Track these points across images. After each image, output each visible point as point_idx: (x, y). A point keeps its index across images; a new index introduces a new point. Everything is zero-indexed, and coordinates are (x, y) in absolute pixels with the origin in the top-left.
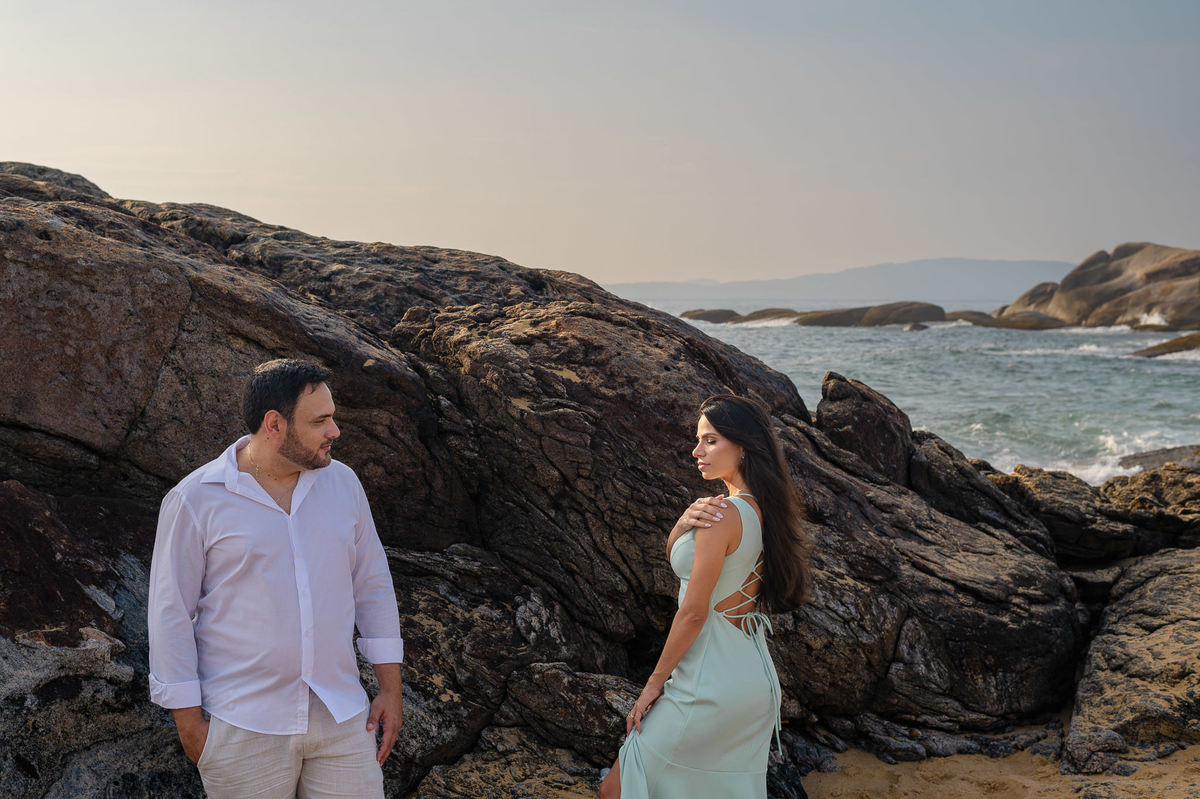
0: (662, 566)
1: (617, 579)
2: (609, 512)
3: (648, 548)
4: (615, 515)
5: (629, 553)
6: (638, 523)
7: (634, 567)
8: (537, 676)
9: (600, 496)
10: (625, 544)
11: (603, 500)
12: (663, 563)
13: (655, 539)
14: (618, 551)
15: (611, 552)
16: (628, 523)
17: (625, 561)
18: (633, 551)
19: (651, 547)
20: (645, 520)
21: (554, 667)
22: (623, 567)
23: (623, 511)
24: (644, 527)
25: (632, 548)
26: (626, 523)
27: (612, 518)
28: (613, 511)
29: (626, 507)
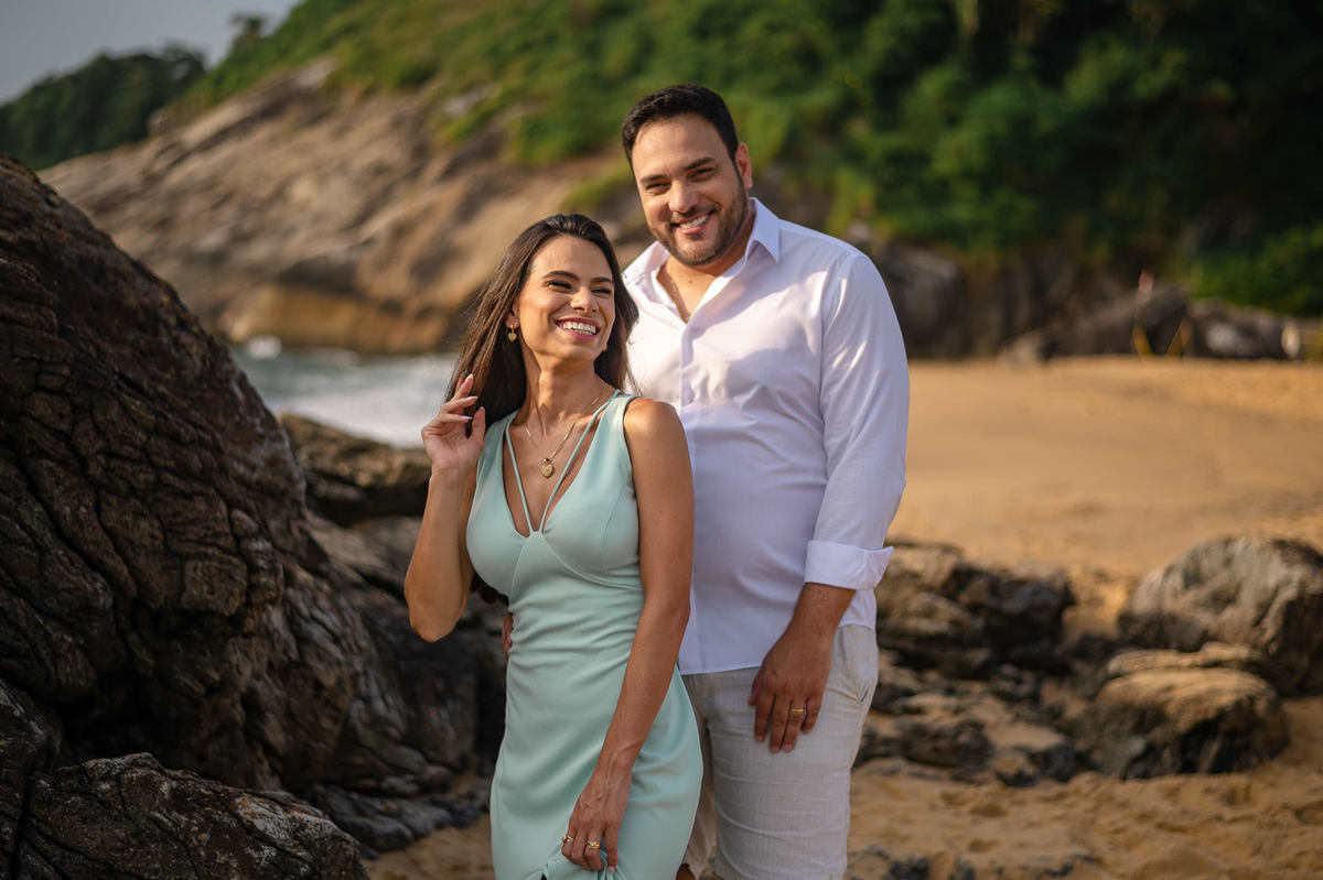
0: (209, 557)
1: (99, 585)
2: (100, 457)
3: (183, 524)
4: (114, 463)
5: (136, 536)
6: (169, 478)
7: (142, 561)
8: (105, 786)
9: (85, 426)
10: (128, 518)
11: (92, 434)
12: (210, 551)
13: (202, 507)
14: (109, 532)
15: (92, 535)
16: (144, 477)
17: (119, 551)
18: (145, 530)
19: (191, 522)
20: (183, 472)
21: (135, 763)
22: (115, 563)
23: (137, 455)
24: (180, 484)
25: (144, 525)
26: (142, 477)
27: (107, 469)
28: (110, 454)
29: (144, 449)
